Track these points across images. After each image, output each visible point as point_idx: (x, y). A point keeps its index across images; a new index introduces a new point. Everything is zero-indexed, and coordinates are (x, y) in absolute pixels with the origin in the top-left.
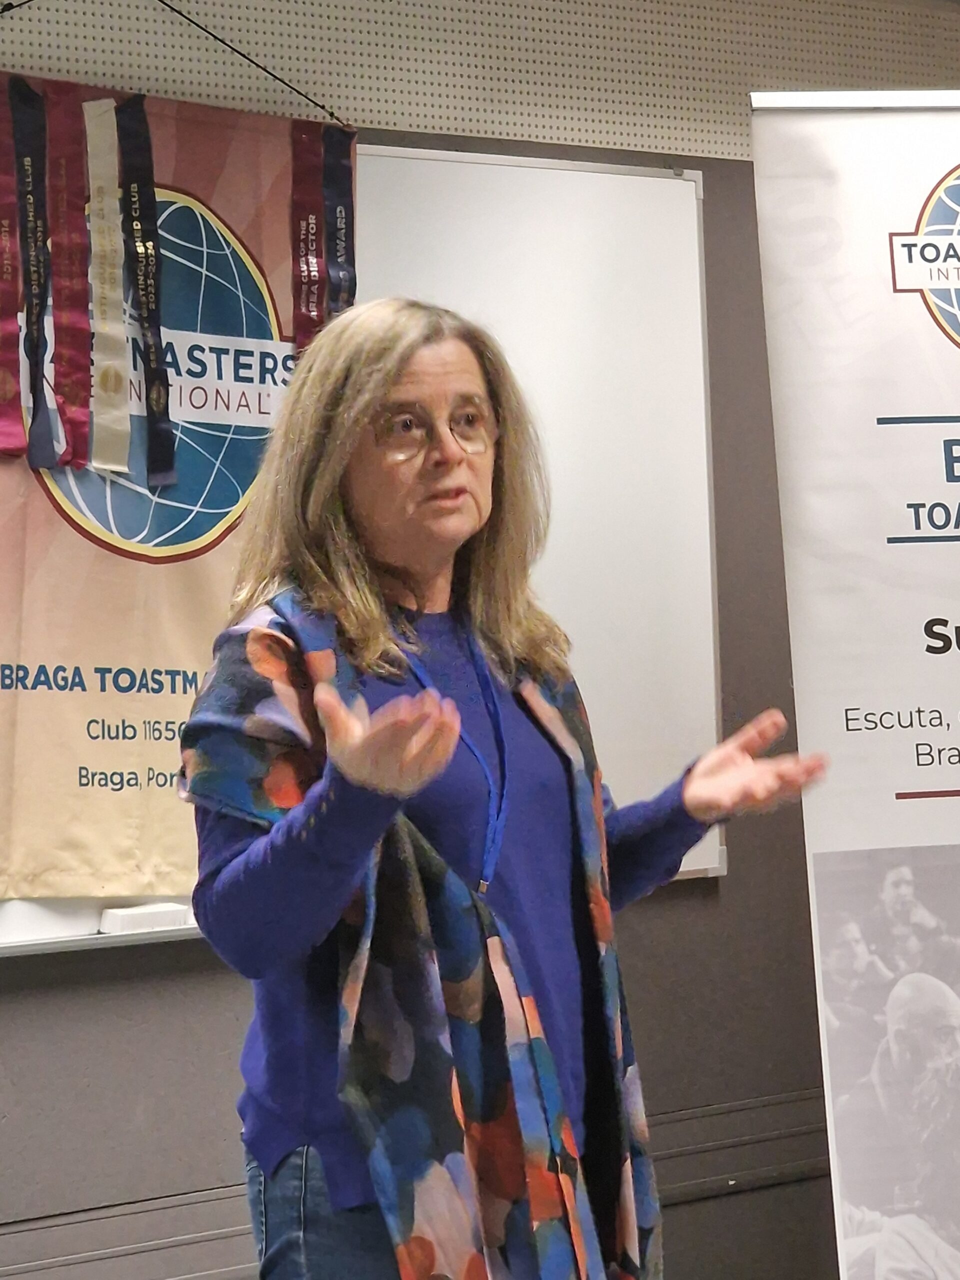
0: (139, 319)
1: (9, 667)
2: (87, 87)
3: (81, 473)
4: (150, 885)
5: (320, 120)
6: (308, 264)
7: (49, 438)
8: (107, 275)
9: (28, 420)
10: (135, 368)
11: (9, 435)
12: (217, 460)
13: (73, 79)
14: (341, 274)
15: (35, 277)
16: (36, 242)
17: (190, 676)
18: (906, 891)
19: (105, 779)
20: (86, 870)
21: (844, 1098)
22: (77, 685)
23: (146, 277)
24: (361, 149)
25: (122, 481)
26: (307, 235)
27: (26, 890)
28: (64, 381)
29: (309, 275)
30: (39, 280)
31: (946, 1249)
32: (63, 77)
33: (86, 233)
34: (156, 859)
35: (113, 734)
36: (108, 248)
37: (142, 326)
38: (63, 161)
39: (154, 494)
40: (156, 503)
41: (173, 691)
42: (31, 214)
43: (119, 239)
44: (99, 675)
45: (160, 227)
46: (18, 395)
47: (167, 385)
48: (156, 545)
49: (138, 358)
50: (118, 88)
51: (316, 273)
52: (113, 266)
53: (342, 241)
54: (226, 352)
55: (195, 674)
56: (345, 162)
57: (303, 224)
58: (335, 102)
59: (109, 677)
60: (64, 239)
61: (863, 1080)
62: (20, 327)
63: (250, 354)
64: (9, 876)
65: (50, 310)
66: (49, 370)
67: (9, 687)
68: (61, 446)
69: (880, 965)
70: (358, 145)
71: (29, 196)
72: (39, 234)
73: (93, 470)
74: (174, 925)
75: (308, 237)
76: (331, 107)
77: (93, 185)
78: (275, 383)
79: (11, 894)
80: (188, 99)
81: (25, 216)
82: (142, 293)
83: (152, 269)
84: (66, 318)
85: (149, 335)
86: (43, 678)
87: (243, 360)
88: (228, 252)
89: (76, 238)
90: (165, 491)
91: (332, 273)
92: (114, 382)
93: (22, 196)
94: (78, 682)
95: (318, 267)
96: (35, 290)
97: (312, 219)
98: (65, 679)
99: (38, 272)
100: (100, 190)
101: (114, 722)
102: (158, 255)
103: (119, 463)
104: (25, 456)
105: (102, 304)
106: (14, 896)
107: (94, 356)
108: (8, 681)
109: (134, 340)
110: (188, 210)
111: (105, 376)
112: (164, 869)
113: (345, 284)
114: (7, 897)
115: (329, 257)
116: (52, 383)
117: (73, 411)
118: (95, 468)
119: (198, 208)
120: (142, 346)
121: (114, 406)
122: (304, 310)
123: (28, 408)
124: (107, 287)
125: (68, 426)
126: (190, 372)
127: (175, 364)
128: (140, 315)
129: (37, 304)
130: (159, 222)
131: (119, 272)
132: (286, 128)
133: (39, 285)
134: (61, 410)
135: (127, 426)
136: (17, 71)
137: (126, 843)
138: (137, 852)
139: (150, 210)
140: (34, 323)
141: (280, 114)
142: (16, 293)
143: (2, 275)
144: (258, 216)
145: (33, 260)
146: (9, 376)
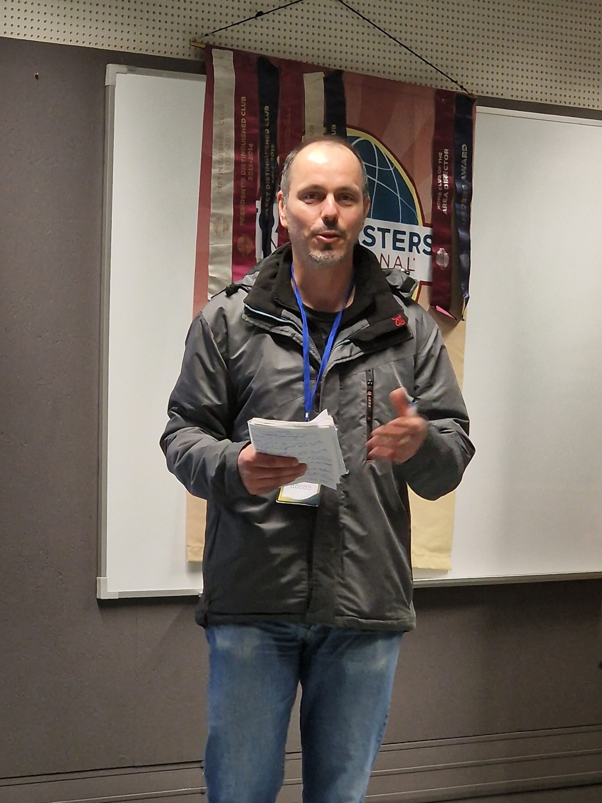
2: (307, 64)
5: (454, 90)
6: (442, 179)
13: (299, 58)
14: (463, 186)
15: (268, 179)
16: (270, 158)
24: (479, 109)
26: (443, 161)
29: (443, 186)
30: (271, 181)
32: (293, 57)
38: (289, 109)
42: (267, 141)
50: (327, 66)
51: (447, 185)
53: (465, 166)
54: (389, 231)
56: (468, 117)
57: (440, 154)
58: (465, 80)
62: (257, 209)
63: (404, 233)
66: (275, 236)
70: (477, 107)
71: (266, 130)
72: (272, 153)
75: (443, 163)
76: (462, 83)
77: (308, 124)
78: (419, 252)
80: (370, 73)
81: (263, 142)
87: (399, 236)
88: (391, 169)
91: (458, 185)
93: (263, 129)
95: (449, 181)
96: (268, 187)
97: (446, 152)
100: (312, 127)
110: (367, 142)
113: (465, 193)
115: (456, 175)
116: (276, 244)
119: (374, 142)
122: (439, 207)
126: (364, 242)
129: (268, 196)
132: (432, 95)
133: (271, 184)
136: (263, 53)
140: (266, 208)
141: (429, 85)
142: (256, 190)
143: (246, 177)
144: (412, 148)
145: (267, 169)
146: (249, 241)
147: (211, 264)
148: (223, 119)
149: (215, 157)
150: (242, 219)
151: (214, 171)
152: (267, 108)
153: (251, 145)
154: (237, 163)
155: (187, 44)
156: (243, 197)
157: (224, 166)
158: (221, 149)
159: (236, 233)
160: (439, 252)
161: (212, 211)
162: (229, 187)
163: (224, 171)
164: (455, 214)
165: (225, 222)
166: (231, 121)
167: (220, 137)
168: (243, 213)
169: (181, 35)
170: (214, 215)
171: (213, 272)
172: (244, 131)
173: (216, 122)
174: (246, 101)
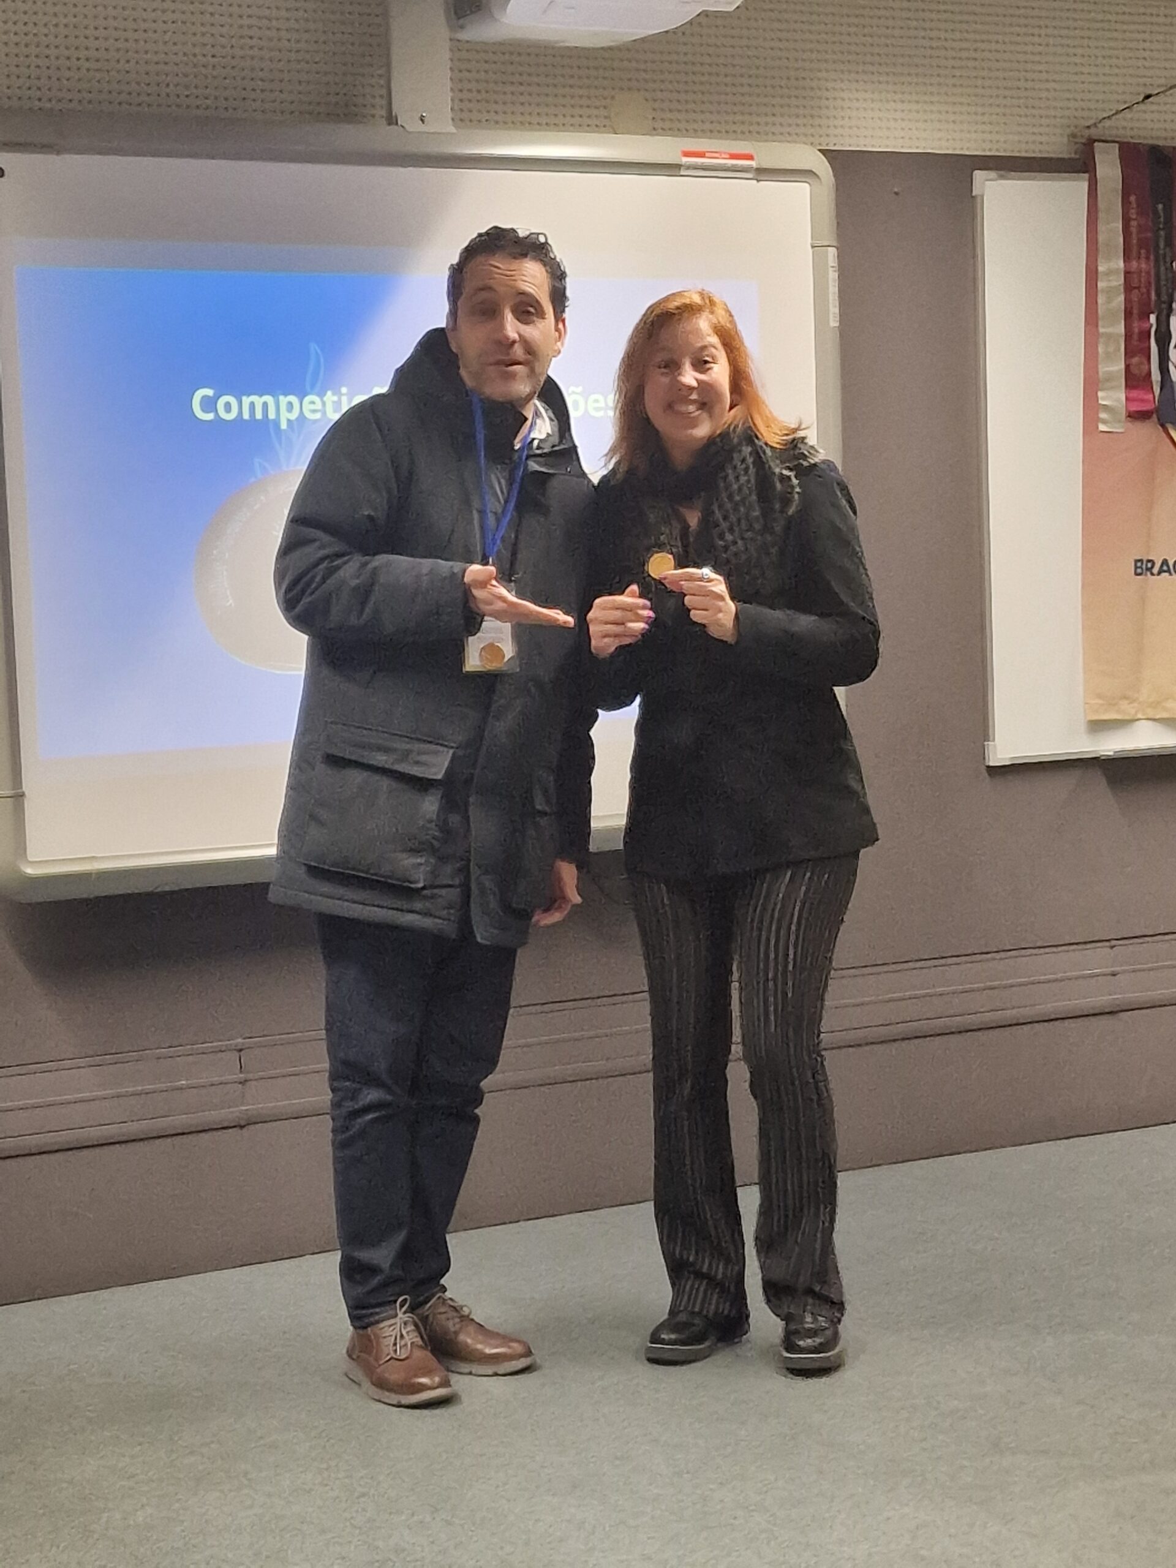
1: (1141, 561)
9: (1157, 390)
11: (1142, 401)
15: (1163, 289)
27: (1151, 713)
30: (1167, 290)
42: (1162, 245)
46: (1149, 374)
62: (1152, 325)
64: (1140, 703)
67: (1140, 574)
71: (1161, 232)
72: (1167, 259)
79: (1140, 716)
81: (1157, 246)
86: (1165, 568)
93: (1156, 232)
96: (1164, 298)
99: (1166, 286)
104: (1155, 416)
106: (1142, 717)
108: (1139, 571)
114: (1136, 718)
123: (1157, 381)
129: (1164, 309)
133: (1166, 295)
136: (1155, 142)
140: (1162, 322)
142: (1150, 303)
143: (1138, 288)
145: (1163, 277)
146: (1143, 360)
147: (1101, 390)
148: (1108, 224)
149: (1101, 268)
151: (1101, 285)
153: (1143, 251)
154: (1127, 273)
155: (1065, 140)
156: (1135, 311)
157: (1112, 278)
158: (1108, 259)
159: (1129, 353)
161: (1101, 330)
162: (1119, 301)
163: (1112, 284)
165: (1115, 341)
166: (1119, 225)
167: (1106, 246)
168: (1135, 330)
169: (1058, 131)
170: (1103, 334)
171: (1104, 399)
172: (1134, 236)
173: (1102, 227)
174: (1137, 200)
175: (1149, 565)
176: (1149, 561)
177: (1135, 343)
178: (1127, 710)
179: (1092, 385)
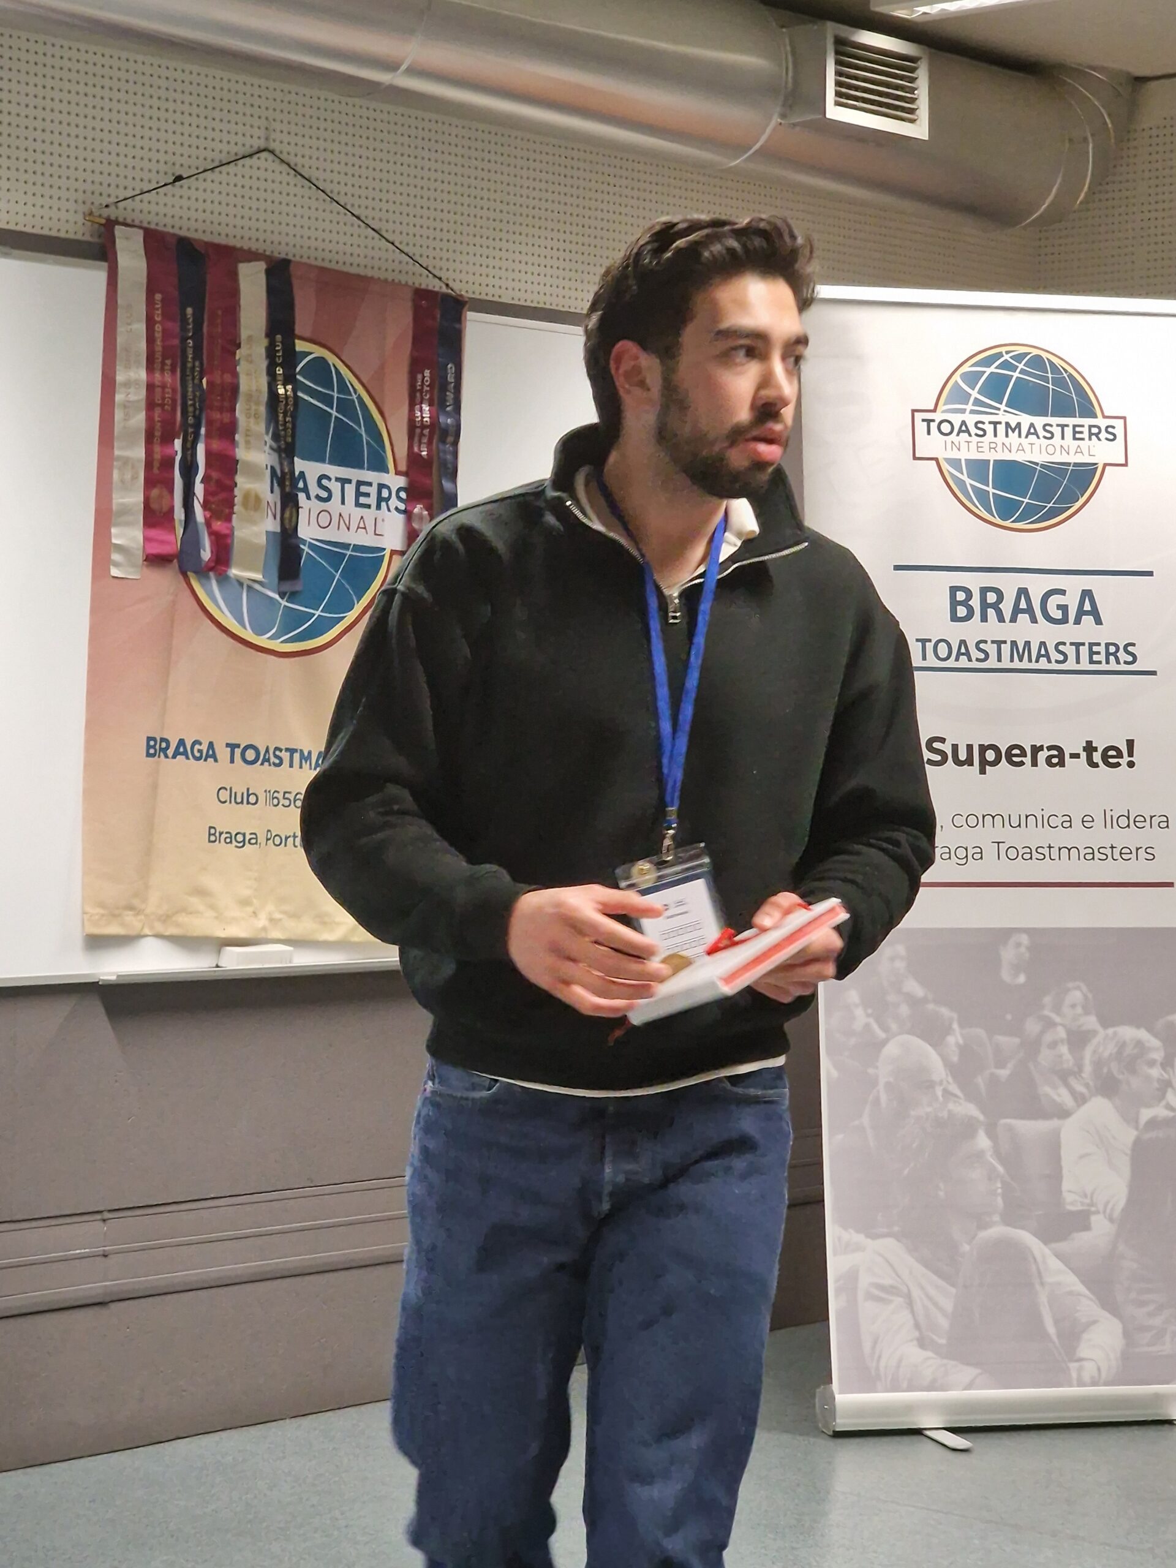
0: (278, 450)
1: (154, 739)
2: (241, 249)
3: (223, 579)
4: (264, 929)
5: (436, 289)
6: (421, 410)
7: (197, 546)
8: (253, 412)
9: (180, 531)
10: (272, 492)
11: (162, 542)
12: (337, 572)
13: (231, 242)
14: (449, 421)
15: (191, 409)
16: (193, 379)
17: (306, 754)
18: (900, 965)
19: (231, 838)
20: (210, 914)
21: (840, 1137)
22: (211, 757)
23: (285, 414)
24: (470, 316)
25: (257, 587)
26: (421, 385)
27: (160, 928)
28: (211, 498)
29: (422, 420)
30: (194, 412)
31: (919, 1269)
32: (222, 240)
33: (235, 375)
34: (270, 907)
35: (239, 800)
36: (254, 388)
37: (280, 457)
38: (220, 312)
39: (282, 598)
40: (285, 606)
41: (291, 766)
42: (190, 356)
43: (264, 381)
44: (229, 749)
45: (299, 373)
46: (171, 509)
47: (297, 507)
48: (282, 642)
49: (275, 484)
50: (268, 253)
51: (428, 419)
52: (258, 403)
53: (451, 393)
54: (349, 481)
55: (310, 753)
56: (457, 326)
57: (419, 376)
58: (451, 275)
59: (238, 751)
60: (218, 381)
61: (857, 1123)
62: (177, 452)
63: (370, 484)
64: (146, 915)
65: (202, 438)
66: (199, 489)
67: (153, 755)
68: (206, 554)
69: (875, 1027)
70: (468, 313)
71: (190, 341)
72: (196, 373)
73: (231, 575)
74: (281, 963)
75: (423, 388)
76: (448, 279)
77: (244, 334)
78: (389, 510)
79: (147, 931)
80: (326, 265)
81: (185, 357)
82: (281, 428)
83: (291, 408)
84: (216, 445)
85: (285, 463)
86: (181, 749)
87: (363, 489)
88: (355, 397)
89: (228, 378)
90: (292, 596)
91: (442, 419)
92: (254, 502)
93: (184, 340)
94: (211, 754)
95: (430, 414)
96: (191, 420)
97: (427, 373)
98: (200, 751)
99: (194, 405)
100: (250, 338)
101: (239, 789)
102: (296, 397)
103: (255, 570)
104: (175, 561)
105: (247, 435)
106: (149, 933)
107: (239, 479)
108: (152, 751)
109: (272, 468)
110: (322, 360)
111: (246, 496)
112: (277, 916)
113: (452, 430)
114: (142, 934)
115: (439, 404)
116: (202, 501)
117: (218, 525)
118: (235, 575)
119: (331, 359)
120: (279, 475)
121: (254, 522)
122: (416, 449)
123: (180, 521)
124: (252, 420)
125: (213, 537)
126: (318, 497)
127: (306, 490)
128: (279, 447)
129: (191, 433)
130: (298, 369)
131: (262, 409)
132: (409, 295)
133: (194, 416)
134: (208, 524)
135: (263, 540)
136: (183, 233)
137: (247, 892)
138: (255, 901)
139: (291, 358)
140: (188, 449)
141: (403, 282)
142: (174, 423)
143: (162, 405)
144: (382, 367)
145: (190, 395)
146: (165, 493)
147: (114, 526)
148: (129, 324)
149: (120, 378)
150: (156, 465)
151: (119, 397)
152: (189, 311)
153: (168, 362)
154: (150, 387)
155: (80, 218)
156: (158, 434)
157: (132, 390)
158: (128, 367)
159: (150, 483)
160: (416, 510)
161: (117, 452)
162: (139, 419)
163: (132, 398)
164: (439, 458)
165: (133, 467)
166: (141, 327)
167: (127, 350)
168: (157, 456)
169: (71, 205)
170: (119, 458)
171: (118, 536)
172: (159, 342)
173: (121, 329)
174: (163, 300)
175: (164, 745)
176: (162, 740)
177: (156, 471)
178: (132, 923)
179: (104, 518)
